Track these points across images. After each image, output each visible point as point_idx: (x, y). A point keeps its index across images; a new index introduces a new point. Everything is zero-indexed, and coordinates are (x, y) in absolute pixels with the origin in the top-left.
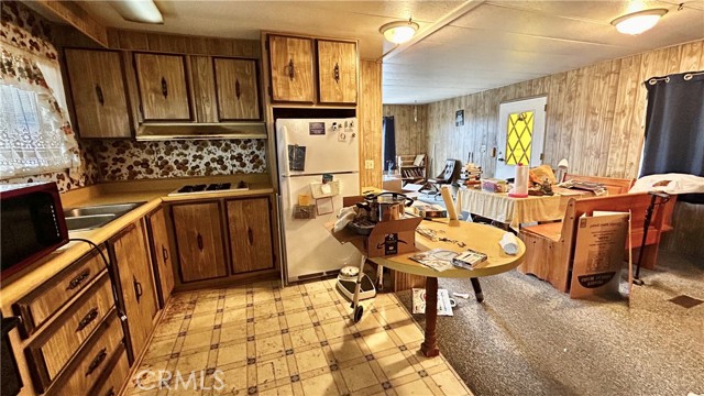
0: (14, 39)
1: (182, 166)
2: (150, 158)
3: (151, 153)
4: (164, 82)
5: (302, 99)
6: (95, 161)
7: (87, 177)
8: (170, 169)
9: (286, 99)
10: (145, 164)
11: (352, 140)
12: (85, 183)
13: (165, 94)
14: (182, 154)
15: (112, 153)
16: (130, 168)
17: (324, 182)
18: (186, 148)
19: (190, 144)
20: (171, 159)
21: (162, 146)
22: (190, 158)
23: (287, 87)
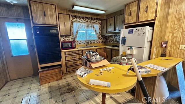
0: (93, 22)
1: (116, 41)
2: (112, 39)
3: (112, 38)
4: (111, 23)
5: (132, 22)
6: (105, 39)
7: (103, 42)
8: (114, 41)
9: (128, 23)
10: (111, 40)
11: (143, 35)
12: (102, 43)
13: (111, 26)
14: (116, 38)
15: (107, 38)
16: (109, 40)
17: (129, 49)
18: (117, 37)
19: (118, 36)
20: (115, 39)
21: (114, 36)
22: (117, 39)
23: (128, 19)
